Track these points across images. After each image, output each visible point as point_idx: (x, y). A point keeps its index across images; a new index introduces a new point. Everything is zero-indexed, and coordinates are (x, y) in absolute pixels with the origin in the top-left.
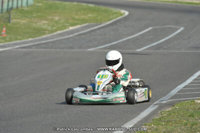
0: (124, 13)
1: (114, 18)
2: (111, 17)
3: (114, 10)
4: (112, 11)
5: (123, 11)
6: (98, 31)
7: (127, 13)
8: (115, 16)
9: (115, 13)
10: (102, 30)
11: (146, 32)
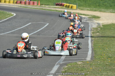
0: (13, 14)
1: (8, 17)
2: (7, 16)
3: (8, 12)
4: (6, 13)
5: (12, 13)
6: (1, 24)
7: (15, 15)
8: (9, 16)
9: (9, 14)
10: (3, 23)
11: (29, 25)
